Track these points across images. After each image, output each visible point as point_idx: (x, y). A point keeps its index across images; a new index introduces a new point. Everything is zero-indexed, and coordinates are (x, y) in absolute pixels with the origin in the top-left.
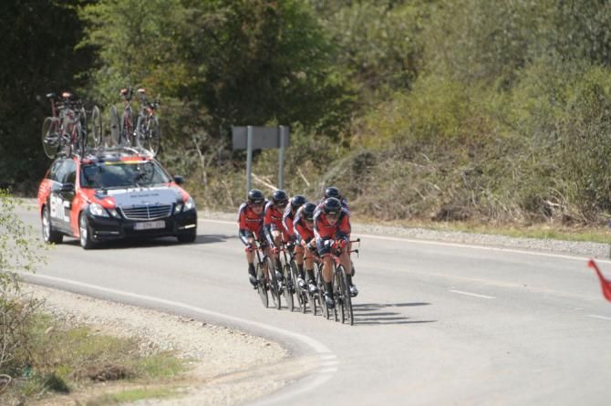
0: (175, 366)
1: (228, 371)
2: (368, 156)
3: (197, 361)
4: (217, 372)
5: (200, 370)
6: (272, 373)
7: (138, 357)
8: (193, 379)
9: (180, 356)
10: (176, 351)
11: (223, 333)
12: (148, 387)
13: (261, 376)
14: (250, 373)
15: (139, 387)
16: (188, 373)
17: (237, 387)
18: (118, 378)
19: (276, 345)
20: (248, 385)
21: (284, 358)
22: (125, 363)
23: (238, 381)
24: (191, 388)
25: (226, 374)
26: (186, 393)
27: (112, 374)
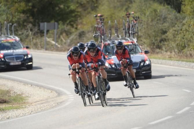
0: (22, 99)
1: (39, 100)
2: (83, 32)
3: (29, 97)
4: (35, 101)
5: (30, 100)
6: (53, 101)
7: (10, 96)
8: (28, 103)
9: (24, 96)
10: (22, 94)
11: (37, 88)
12: (13, 105)
13: (49, 102)
14: (46, 101)
15: (10, 106)
16: (26, 101)
17: (42, 105)
18: (4, 103)
19: (54, 92)
20: (45, 105)
21: (57, 96)
22: (6, 98)
23: (42, 103)
24: (27, 106)
25: (38, 101)
26: (25, 107)
27: (2, 101)
